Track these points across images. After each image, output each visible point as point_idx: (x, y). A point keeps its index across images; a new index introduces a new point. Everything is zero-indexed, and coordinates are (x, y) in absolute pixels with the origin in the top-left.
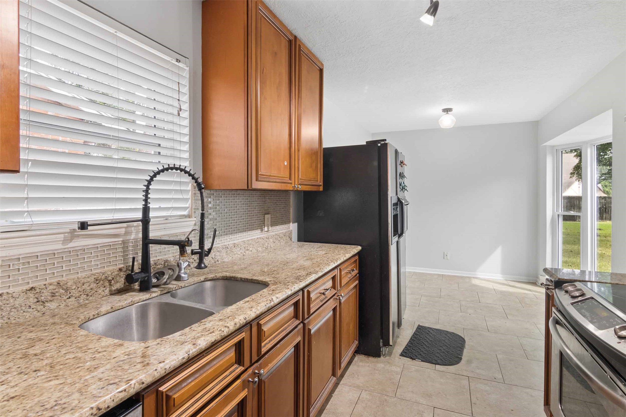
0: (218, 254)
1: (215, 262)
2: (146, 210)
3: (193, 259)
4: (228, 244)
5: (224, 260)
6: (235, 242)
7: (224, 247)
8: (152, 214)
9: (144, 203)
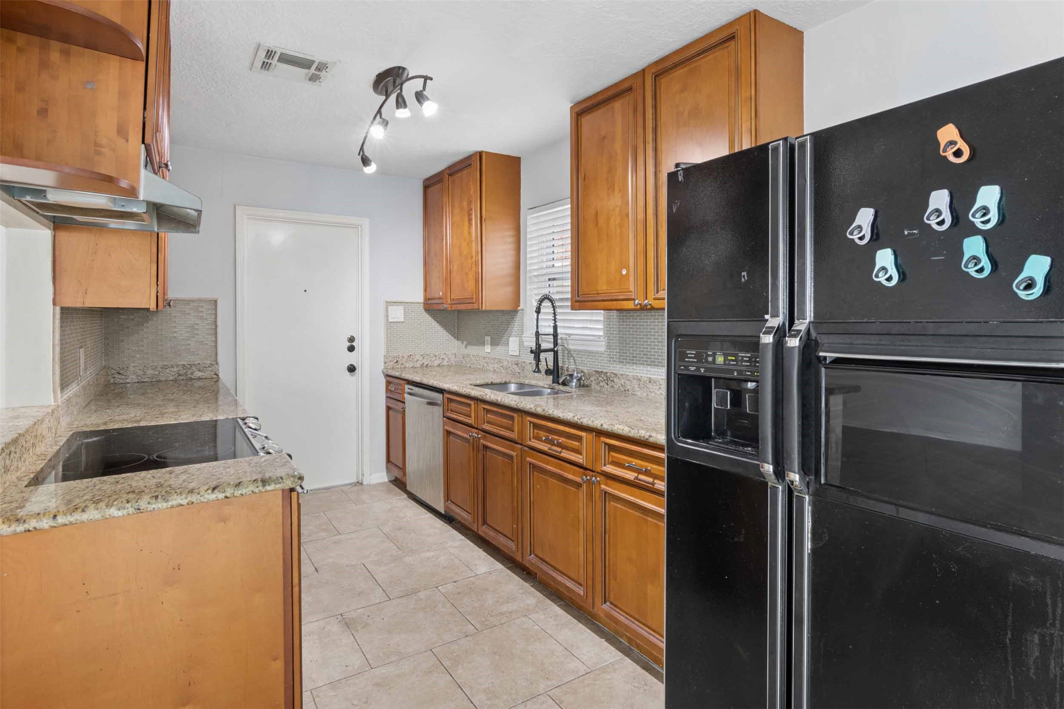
0: (628, 382)
1: (625, 391)
2: (555, 328)
3: (603, 378)
4: (641, 376)
5: (636, 393)
6: (651, 376)
7: (636, 377)
8: (559, 331)
9: (553, 322)
